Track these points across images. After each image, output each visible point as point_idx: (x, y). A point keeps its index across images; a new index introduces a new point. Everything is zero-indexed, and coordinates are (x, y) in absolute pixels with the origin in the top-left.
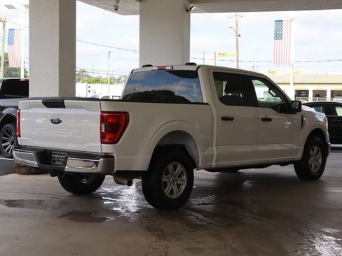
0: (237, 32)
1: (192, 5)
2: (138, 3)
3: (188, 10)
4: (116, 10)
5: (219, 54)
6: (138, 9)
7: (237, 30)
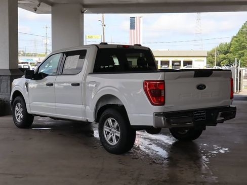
0: (103, 24)
1: (85, 9)
2: (51, 7)
3: (83, 12)
4: (35, 11)
5: (89, 37)
6: (51, 10)
7: (103, 22)
